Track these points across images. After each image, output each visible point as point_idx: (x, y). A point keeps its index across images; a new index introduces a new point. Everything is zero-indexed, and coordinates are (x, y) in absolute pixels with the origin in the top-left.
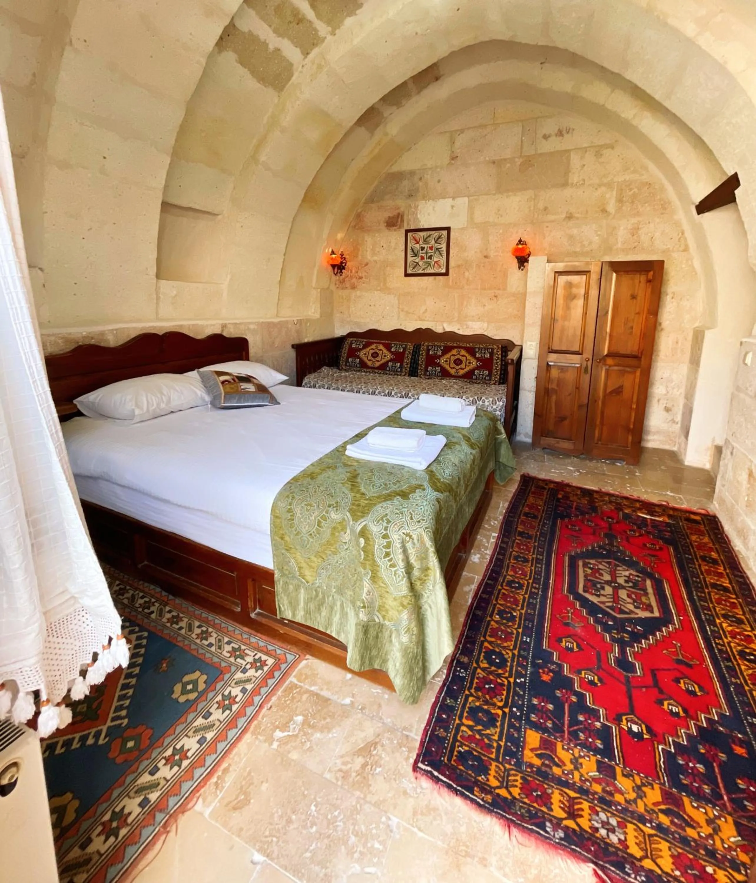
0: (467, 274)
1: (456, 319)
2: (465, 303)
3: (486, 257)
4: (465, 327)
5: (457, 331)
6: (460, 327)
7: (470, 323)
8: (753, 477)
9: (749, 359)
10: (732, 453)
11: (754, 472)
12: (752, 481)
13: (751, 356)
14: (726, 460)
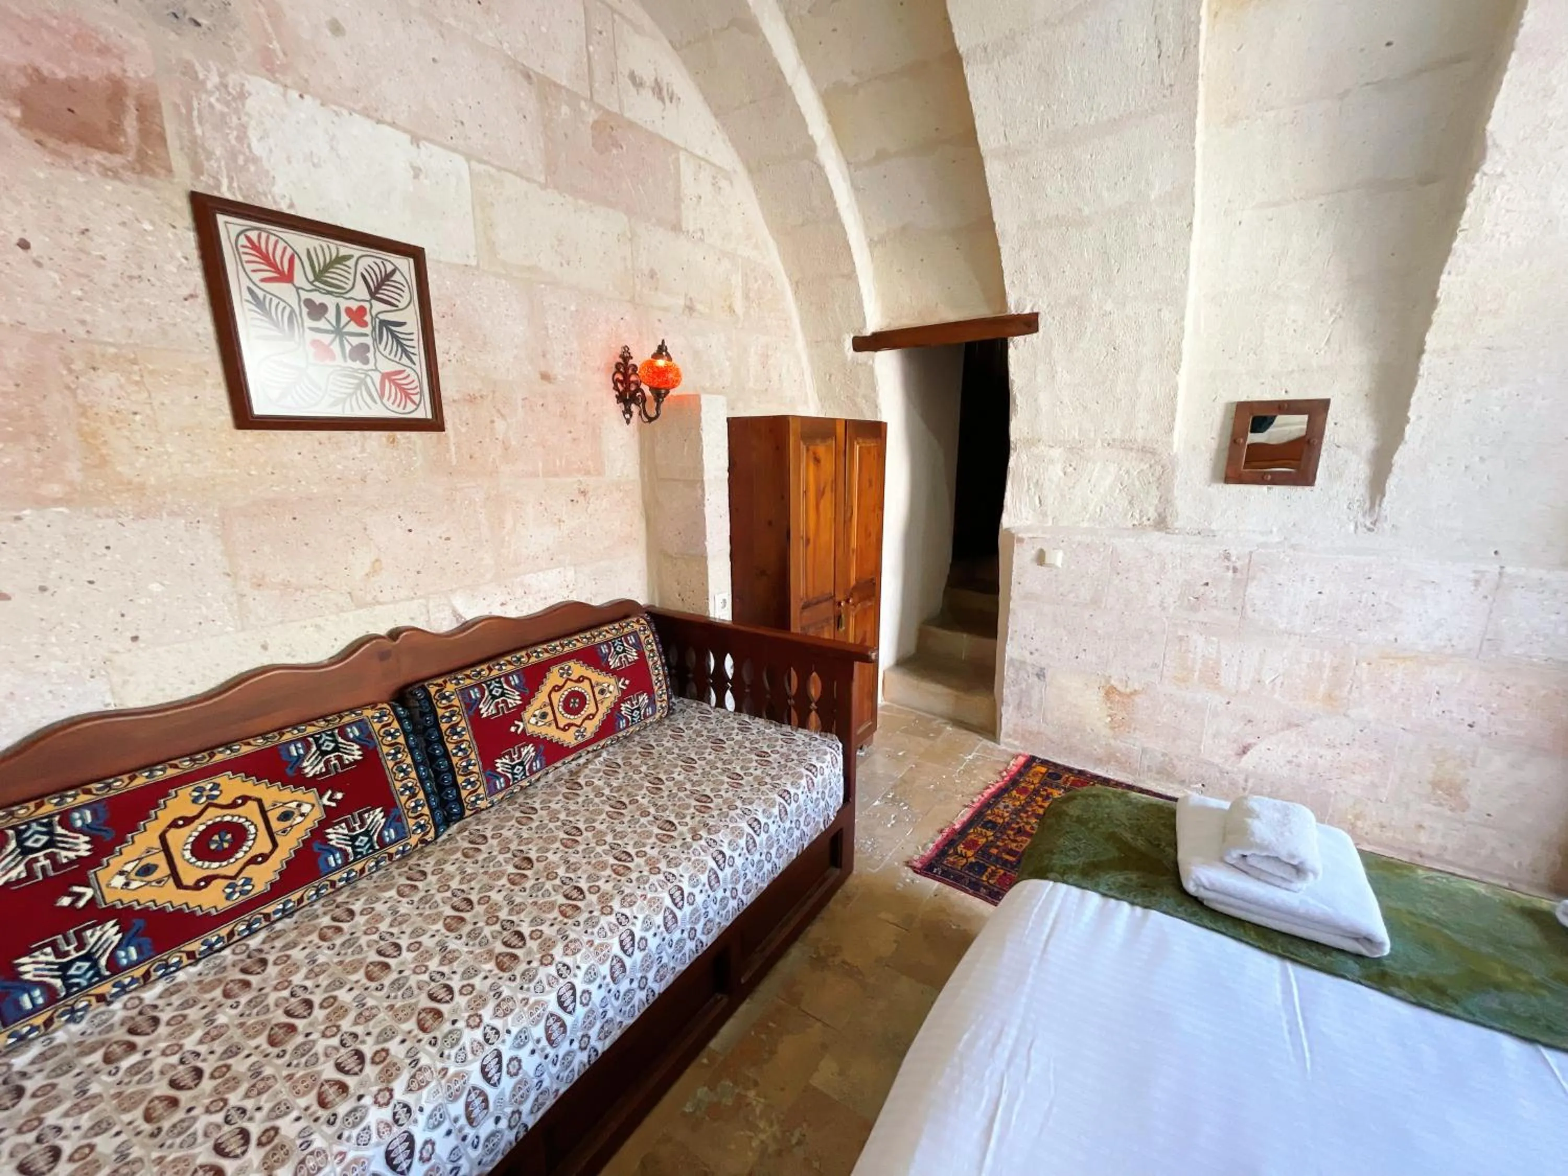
0: (500, 425)
1: (489, 576)
2: (509, 523)
3: (545, 377)
4: (520, 592)
5: (498, 612)
6: (502, 599)
7: (531, 579)
8: (1120, 694)
9: (1057, 558)
10: (1041, 675)
11: (1120, 688)
12: (1117, 698)
13: (1060, 554)
14: (1024, 686)
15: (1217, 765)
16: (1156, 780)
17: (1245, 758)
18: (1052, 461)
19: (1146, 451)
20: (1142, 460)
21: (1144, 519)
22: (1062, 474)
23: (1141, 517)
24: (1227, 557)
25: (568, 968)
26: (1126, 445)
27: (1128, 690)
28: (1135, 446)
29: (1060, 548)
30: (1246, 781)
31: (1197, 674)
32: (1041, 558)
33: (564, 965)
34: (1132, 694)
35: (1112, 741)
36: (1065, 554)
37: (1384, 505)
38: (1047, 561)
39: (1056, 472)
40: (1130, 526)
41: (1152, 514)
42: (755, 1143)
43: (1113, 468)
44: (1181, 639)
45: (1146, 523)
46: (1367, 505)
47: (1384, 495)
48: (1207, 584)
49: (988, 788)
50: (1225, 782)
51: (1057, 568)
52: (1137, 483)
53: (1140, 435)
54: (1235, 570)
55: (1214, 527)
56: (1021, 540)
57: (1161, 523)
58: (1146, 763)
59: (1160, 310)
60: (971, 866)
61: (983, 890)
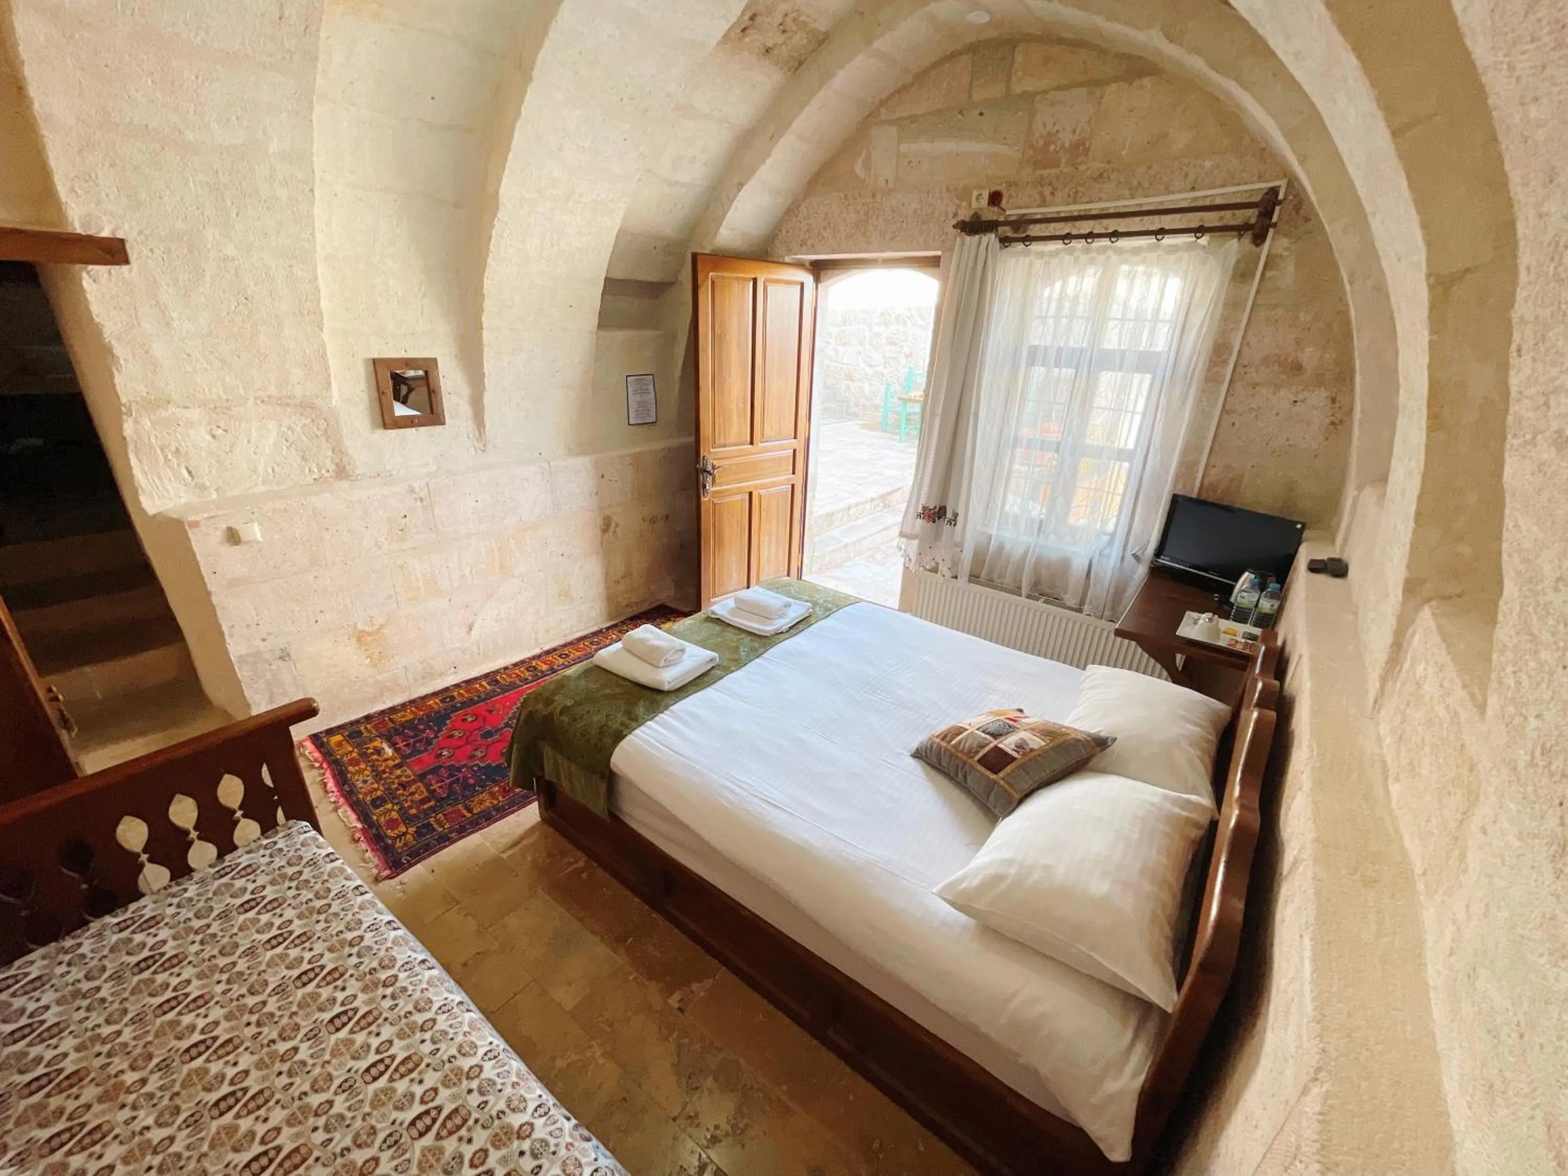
8: (369, 634)
9: (254, 532)
10: (284, 656)
11: (367, 629)
12: (369, 638)
13: (256, 527)
14: (269, 676)
15: (459, 648)
16: (423, 684)
17: (473, 632)
18: (190, 424)
19: (307, 407)
20: (302, 415)
21: (323, 471)
22: (209, 438)
23: (320, 471)
24: (412, 491)
25: (540, 1106)
26: (283, 401)
27: (375, 628)
28: (292, 402)
29: (252, 521)
30: (479, 648)
31: (422, 589)
32: (233, 537)
33: (536, 1110)
34: (378, 630)
35: (379, 677)
36: (260, 524)
37: (487, 432)
38: (243, 537)
39: (201, 435)
40: (312, 481)
41: (332, 467)
42: (601, 1061)
43: (272, 425)
44: (401, 567)
45: (327, 475)
46: (477, 435)
47: (485, 427)
48: (405, 516)
49: (325, 785)
50: (467, 656)
51: (258, 542)
52: (304, 438)
53: (298, 391)
54: (421, 500)
55: (388, 467)
56: (195, 524)
57: (342, 472)
58: (411, 677)
59: (290, 266)
60: (419, 834)
61: (454, 835)
